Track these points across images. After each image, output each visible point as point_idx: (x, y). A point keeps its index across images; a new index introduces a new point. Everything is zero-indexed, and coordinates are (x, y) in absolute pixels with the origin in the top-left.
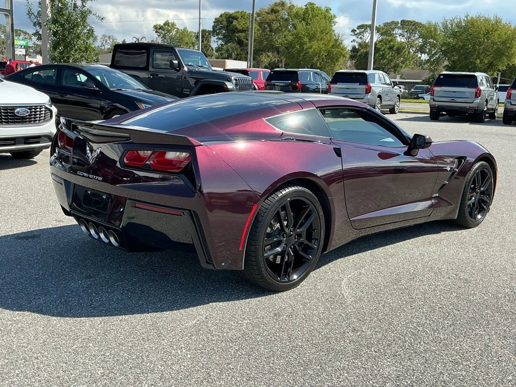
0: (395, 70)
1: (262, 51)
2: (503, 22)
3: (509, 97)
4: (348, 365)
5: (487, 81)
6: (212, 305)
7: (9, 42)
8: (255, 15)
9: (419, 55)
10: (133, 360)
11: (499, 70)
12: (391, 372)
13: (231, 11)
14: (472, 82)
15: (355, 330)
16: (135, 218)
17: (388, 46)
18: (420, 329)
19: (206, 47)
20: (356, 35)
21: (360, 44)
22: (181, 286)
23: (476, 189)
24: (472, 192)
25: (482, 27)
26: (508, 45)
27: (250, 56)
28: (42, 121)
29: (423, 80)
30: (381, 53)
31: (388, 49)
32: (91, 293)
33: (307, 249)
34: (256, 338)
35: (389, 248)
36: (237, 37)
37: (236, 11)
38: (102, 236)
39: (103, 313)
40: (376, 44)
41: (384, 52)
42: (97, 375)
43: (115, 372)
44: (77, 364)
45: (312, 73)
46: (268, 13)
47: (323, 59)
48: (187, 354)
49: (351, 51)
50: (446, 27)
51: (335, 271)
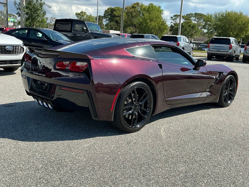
0: (191, 36)
1: (127, 26)
2: (244, 14)
3: (246, 50)
4: (162, 166)
5: (235, 42)
6: (97, 138)
7: (5, 19)
8: (124, 9)
9: (203, 30)
10: (57, 161)
11: (241, 38)
12: (183, 169)
13: (113, 7)
14: (228, 42)
15: (166, 150)
16: (61, 95)
17: (188, 25)
18: (198, 151)
19: (101, 24)
20: (173, 19)
21: (175, 24)
22: (83, 129)
23: (228, 88)
24: (226, 90)
25: (233, 17)
26: (246, 26)
27: (122, 29)
28: (19, 53)
29: (205, 42)
30: (185, 28)
31: (188, 26)
32: (39, 131)
33: (144, 113)
34: (118, 153)
35: (185, 115)
36: (115, 19)
37: (115, 7)
38: (45, 104)
39: (44, 140)
40: (182, 24)
41: (186, 28)
42: (39, 167)
43: (48, 166)
44: (30, 162)
45: (151, 36)
46: (131, 8)
47: (156, 30)
48: (84, 159)
49: (170, 27)
50: (216, 16)
51: (158, 124)
